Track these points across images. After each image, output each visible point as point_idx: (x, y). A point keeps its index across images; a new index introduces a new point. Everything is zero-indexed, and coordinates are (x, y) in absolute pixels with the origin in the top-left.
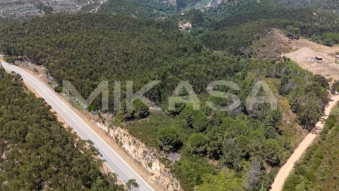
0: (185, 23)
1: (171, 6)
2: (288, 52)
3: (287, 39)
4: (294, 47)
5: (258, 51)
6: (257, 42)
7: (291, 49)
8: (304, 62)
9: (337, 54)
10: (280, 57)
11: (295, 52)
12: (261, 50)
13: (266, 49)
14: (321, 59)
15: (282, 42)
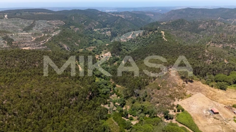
0: (106, 52)
1: (107, 36)
2: (182, 98)
3: (182, 81)
4: (188, 92)
5: (153, 94)
6: (154, 82)
7: (185, 94)
8: (199, 115)
9: (234, 106)
10: (174, 105)
11: (189, 99)
12: (156, 94)
13: (161, 92)
14: (218, 113)
15: (177, 86)
